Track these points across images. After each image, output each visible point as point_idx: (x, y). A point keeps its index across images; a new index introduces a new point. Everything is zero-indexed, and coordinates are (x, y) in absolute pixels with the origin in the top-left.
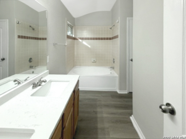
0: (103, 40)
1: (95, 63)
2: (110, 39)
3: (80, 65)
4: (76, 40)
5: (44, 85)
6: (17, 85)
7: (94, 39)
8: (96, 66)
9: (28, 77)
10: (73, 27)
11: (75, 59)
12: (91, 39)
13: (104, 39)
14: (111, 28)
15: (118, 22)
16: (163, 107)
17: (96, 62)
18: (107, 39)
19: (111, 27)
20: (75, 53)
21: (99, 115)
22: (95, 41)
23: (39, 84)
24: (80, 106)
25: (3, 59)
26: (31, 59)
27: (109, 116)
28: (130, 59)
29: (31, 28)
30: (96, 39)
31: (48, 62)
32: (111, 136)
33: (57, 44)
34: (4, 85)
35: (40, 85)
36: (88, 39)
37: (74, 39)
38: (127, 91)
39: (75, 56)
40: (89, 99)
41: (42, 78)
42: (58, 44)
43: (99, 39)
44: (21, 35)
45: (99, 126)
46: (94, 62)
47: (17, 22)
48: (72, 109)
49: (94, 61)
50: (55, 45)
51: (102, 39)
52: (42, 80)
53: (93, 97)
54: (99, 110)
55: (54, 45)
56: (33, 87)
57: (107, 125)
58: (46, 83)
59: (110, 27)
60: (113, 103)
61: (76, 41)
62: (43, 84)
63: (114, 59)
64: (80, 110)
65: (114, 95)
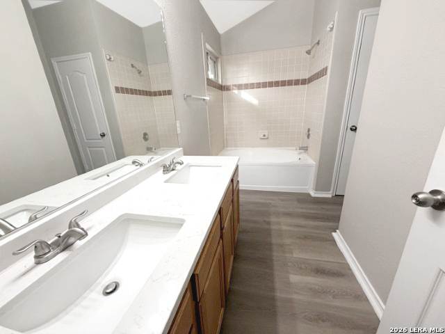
0: (287, 87)
1: (265, 141)
2: (304, 82)
3: (236, 146)
4: (224, 90)
5: (180, 170)
6: (139, 167)
7: (265, 85)
8: (269, 146)
9: (152, 158)
10: (217, 58)
11: (225, 132)
12: (259, 85)
13: (290, 83)
14: (308, 52)
15: (332, 29)
16: (420, 196)
17: (267, 138)
18: (297, 82)
19: (309, 48)
20: (225, 122)
21: (274, 227)
22: (268, 89)
23: (172, 167)
24: (241, 212)
25: (103, 135)
26: (145, 134)
27: (292, 229)
28: (350, 126)
29: (134, 69)
30: (271, 84)
31: (178, 132)
32: (295, 256)
33: (191, 96)
34: (118, 170)
35: (173, 170)
36: (252, 86)
37: (222, 88)
38: (331, 192)
39: (225, 127)
40: (256, 203)
41: (174, 158)
42: (193, 96)
43: (277, 84)
44: (119, 85)
45: (275, 240)
46: (265, 138)
47: (108, 58)
48: (231, 207)
49: (264, 136)
50: (187, 98)
51: (283, 83)
52: (175, 161)
53: (263, 201)
54: (273, 219)
55: (185, 99)
56: (164, 171)
57: (287, 241)
58: (183, 166)
59: (307, 49)
60: (299, 210)
61: (225, 93)
62: (179, 167)
63: (309, 130)
64: (241, 217)
65: (303, 198)
